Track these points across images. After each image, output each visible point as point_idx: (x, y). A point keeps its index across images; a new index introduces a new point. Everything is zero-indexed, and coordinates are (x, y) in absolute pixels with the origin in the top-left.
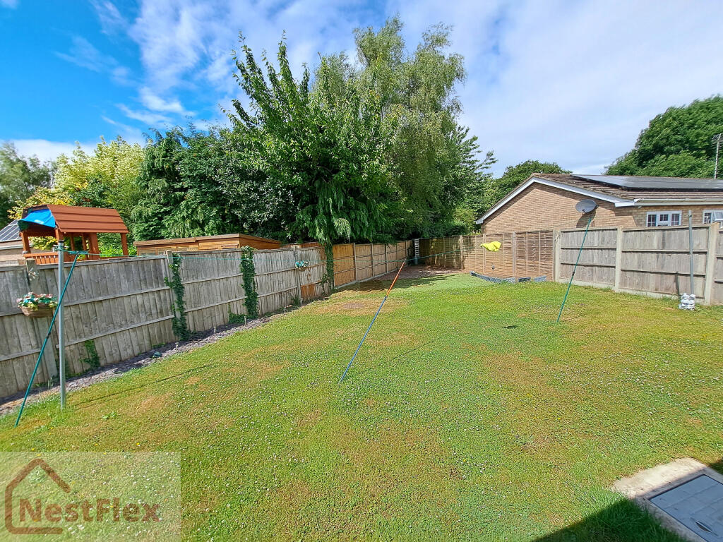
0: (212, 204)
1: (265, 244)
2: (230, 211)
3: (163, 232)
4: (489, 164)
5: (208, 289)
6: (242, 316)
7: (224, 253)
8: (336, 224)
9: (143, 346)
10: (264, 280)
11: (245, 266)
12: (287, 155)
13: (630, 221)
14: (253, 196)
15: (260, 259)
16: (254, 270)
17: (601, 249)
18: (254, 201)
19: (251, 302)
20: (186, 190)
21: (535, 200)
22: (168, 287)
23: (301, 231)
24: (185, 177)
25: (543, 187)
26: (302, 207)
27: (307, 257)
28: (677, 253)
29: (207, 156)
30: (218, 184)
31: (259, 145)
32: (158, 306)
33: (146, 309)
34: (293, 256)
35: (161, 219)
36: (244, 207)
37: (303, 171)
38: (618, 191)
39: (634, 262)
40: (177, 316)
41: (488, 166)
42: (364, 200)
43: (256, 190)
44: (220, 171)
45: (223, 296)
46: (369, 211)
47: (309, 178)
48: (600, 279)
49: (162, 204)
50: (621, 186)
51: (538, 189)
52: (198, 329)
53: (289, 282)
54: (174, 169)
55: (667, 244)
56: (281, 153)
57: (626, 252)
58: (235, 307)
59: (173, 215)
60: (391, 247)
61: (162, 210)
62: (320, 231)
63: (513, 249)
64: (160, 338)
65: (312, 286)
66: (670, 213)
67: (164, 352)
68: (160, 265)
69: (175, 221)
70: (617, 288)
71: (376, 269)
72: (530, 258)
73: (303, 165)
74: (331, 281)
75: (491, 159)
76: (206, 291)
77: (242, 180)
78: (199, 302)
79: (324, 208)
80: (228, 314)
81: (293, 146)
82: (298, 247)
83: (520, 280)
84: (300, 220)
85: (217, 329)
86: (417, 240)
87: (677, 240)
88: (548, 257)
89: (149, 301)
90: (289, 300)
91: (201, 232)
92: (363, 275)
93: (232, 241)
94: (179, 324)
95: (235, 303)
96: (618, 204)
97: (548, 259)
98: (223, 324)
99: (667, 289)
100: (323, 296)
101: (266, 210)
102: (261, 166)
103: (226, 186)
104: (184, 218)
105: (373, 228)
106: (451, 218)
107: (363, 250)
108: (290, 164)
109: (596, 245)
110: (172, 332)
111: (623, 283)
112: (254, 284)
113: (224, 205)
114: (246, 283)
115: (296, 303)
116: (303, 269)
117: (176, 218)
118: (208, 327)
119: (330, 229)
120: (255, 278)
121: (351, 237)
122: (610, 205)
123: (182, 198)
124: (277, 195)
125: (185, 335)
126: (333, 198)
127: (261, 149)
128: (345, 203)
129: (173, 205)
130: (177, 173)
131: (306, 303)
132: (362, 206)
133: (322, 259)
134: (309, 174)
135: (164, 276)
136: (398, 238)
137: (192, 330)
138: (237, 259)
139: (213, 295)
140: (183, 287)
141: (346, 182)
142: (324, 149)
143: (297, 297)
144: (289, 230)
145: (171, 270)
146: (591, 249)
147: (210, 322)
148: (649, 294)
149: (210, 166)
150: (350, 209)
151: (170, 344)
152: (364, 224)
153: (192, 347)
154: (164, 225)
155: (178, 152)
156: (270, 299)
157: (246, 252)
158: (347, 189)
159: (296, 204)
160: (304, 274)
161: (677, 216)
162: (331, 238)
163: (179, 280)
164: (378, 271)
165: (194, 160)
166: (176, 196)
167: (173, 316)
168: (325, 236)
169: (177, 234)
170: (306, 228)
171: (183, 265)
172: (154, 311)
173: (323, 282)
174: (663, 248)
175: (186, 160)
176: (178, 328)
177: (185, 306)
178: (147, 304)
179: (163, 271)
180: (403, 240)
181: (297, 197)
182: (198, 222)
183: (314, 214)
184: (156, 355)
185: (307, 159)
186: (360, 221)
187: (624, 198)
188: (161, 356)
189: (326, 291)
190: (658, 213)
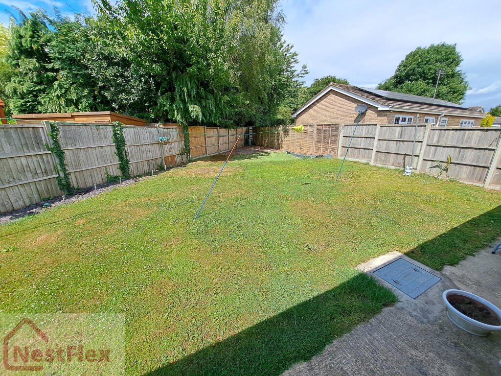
0: (83, 86)
1: (133, 122)
2: (99, 92)
3: (40, 108)
4: (304, 74)
5: (86, 154)
6: (117, 177)
7: (97, 127)
8: (190, 109)
9: (33, 199)
10: (134, 150)
11: (117, 138)
12: (147, 46)
13: (384, 120)
14: (120, 80)
15: (129, 133)
16: (124, 141)
17: (366, 138)
18: (121, 86)
19: (124, 166)
20: (57, 71)
21: (331, 103)
22: (50, 152)
23: (163, 113)
24: (54, 59)
25: (337, 93)
26: (162, 94)
27: (168, 134)
28: (407, 141)
29: (74, 41)
30: (87, 68)
31: (122, 34)
32: (43, 168)
33: (31, 169)
34: (157, 133)
35: (36, 96)
36: (112, 89)
37: (161, 62)
38: (381, 99)
39: (383, 146)
40: (61, 175)
41: (303, 75)
42: (212, 92)
43: (122, 76)
44: (88, 56)
45: (100, 161)
46: (216, 100)
47: (167, 69)
48: (363, 157)
49: (35, 83)
50: (383, 97)
51: (334, 94)
52: (81, 186)
53: (155, 153)
54: (43, 51)
55: (403, 136)
56: (142, 44)
57: (380, 140)
58: (111, 171)
59: (48, 94)
60: (232, 131)
61: (37, 88)
62: (178, 114)
63: (314, 136)
64: (48, 192)
65: (173, 157)
66: (407, 117)
67: (53, 203)
68: (39, 132)
69: (51, 99)
70: (372, 163)
71: (221, 146)
72: (324, 142)
73: (161, 56)
74: (188, 154)
75: (305, 71)
76: (84, 156)
77: (109, 66)
78: (79, 165)
79: (180, 96)
80: (106, 175)
81: (152, 39)
82: (161, 126)
83: (317, 157)
84: (161, 104)
85: (97, 186)
86: (251, 128)
87: (409, 133)
88: (335, 142)
89: (33, 162)
90: (156, 166)
91: (76, 110)
92: (212, 151)
93: (104, 118)
94: (64, 182)
95: (110, 167)
96: (380, 109)
97: (335, 143)
98: (101, 182)
99: (399, 164)
100: (182, 164)
101: (132, 94)
102: (125, 54)
103: (95, 70)
104: (58, 97)
105: (219, 115)
106: (275, 114)
107: (212, 132)
108: (150, 55)
109: (363, 135)
110: (58, 188)
111: (376, 160)
112: (126, 152)
113: (93, 86)
114: (119, 151)
115: (161, 169)
116: (166, 143)
117: (51, 96)
118: (89, 184)
119: (186, 112)
120: (126, 148)
121: (203, 121)
122: (375, 109)
123: (55, 79)
124: (141, 81)
125: (69, 190)
126: (187, 88)
127: (124, 38)
128: (197, 93)
129: (47, 84)
130: (46, 55)
131: (169, 168)
132: (210, 96)
133: (181, 137)
134: (167, 66)
135: (44, 143)
136: (237, 124)
137: (76, 187)
138: (110, 132)
139: (91, 159)
140: (64, 152)
141: (197, 75)
142: (178, 44)
143: (162, 164)
144: (153, 112)
145: (50, 137)
146: (361, 137)
147: (90, 181)
148: (389, 166)
149: (77, 51)
150: (201, 98)
151: (57, 197)
152: (212, 111)
153: (78, 199)
154: (40, 102)
155: (44, 34)
156: (140, 165)
157: (117, 126)
158: (199, 82)
159: (157, 90)
160: (167, 147)
161: (411, 119)
162: (186, 121)
163: (59, 146)
164: (223, 148)
165: (62, 43)
166: (48, 77)
167: (57, 175)
168: (182, 118)
169: (54, 111)
170: (166, 111)
171: (61, 134)
172: (39, 171)
173: (182, 154)
174: (401, 138)
175: (54, 43)
176: (63, 185)
177: (67, 168)
178: (31, 165)
179: (43, 138)
180: (241, 126)
181: (158, 85)
182: (71, 100)
183: (173, 100)
184: (46, 206)
185: (165, 52)
186: (209, 107)
187: (384, 105)
188: (51, 206)
189: (185, 160)
190: (401, 116)
